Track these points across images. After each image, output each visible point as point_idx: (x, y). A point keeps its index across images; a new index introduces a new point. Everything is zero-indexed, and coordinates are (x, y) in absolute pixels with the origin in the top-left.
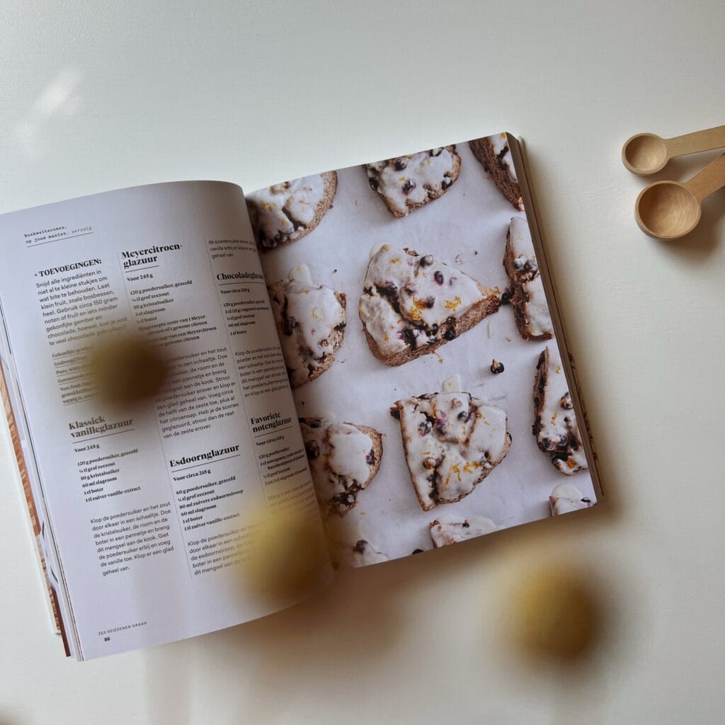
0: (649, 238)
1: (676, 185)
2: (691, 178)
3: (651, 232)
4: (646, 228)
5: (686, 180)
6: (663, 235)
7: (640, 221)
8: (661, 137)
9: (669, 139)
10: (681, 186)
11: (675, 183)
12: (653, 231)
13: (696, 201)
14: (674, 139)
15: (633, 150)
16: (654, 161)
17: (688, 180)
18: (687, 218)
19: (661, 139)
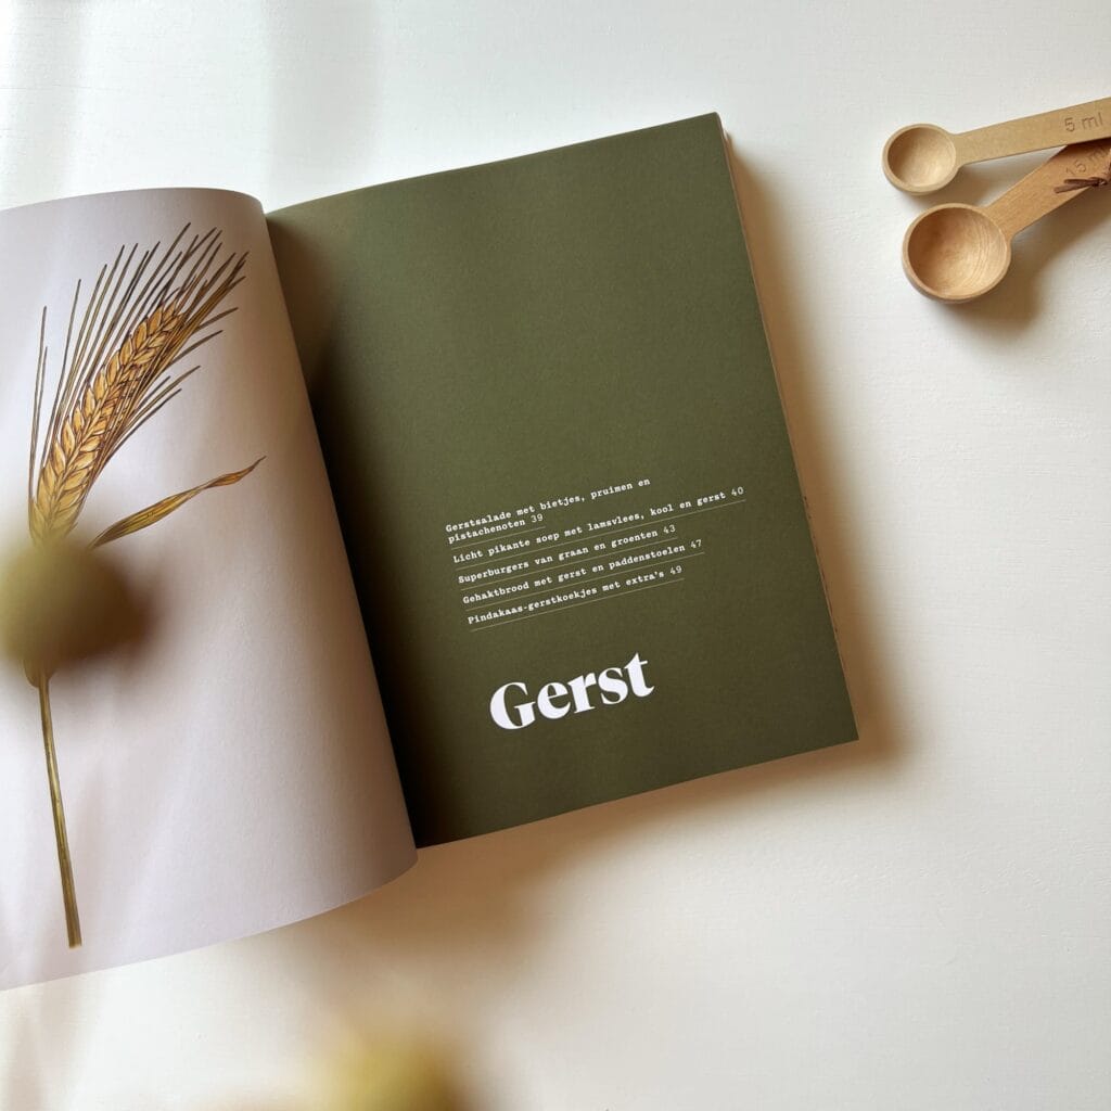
0: (925, 299)
1: (971, 212)
2: (995, 199)
3: (928, 289)
4: (919, 283)
5: (988, 205)
6: (947, 294)
7: (911, 271)
8: (949, 131)
9: (961, 135)
10: (980, 212)
11: (969, 207)
12: (932, 287)
13: (1004, 238)
14: (968, 133)
15: (901, 152)
16: (935, 170)
17: (990, 204)
18: (989, 266)
19: (949, 134)
